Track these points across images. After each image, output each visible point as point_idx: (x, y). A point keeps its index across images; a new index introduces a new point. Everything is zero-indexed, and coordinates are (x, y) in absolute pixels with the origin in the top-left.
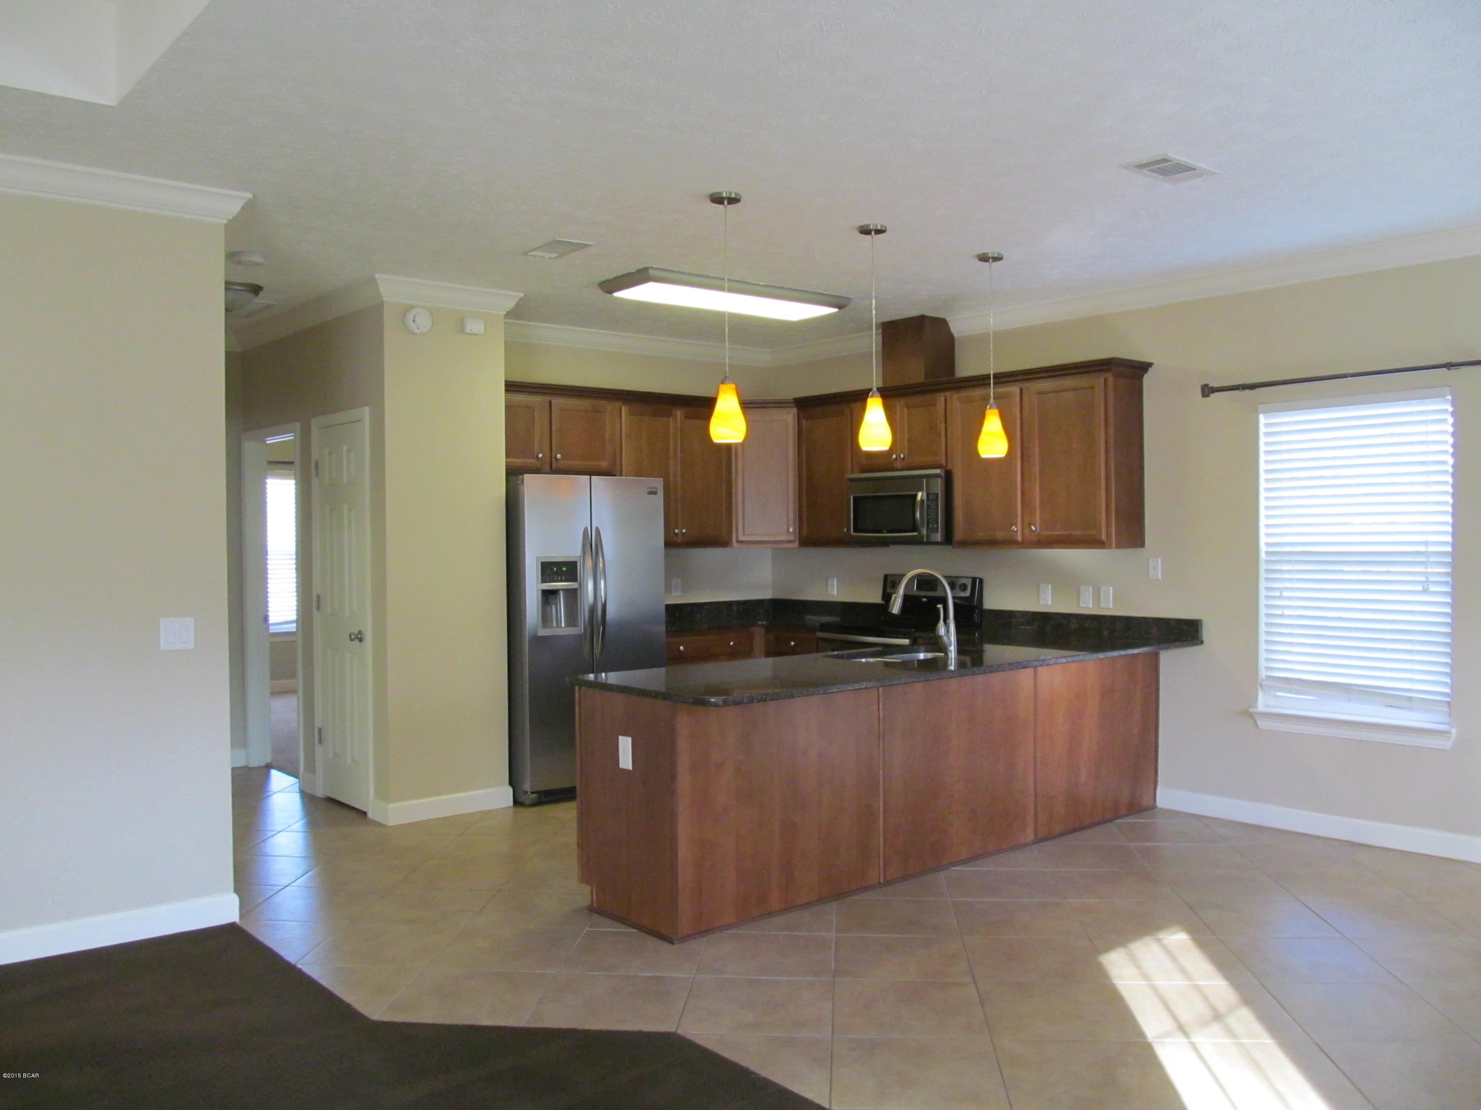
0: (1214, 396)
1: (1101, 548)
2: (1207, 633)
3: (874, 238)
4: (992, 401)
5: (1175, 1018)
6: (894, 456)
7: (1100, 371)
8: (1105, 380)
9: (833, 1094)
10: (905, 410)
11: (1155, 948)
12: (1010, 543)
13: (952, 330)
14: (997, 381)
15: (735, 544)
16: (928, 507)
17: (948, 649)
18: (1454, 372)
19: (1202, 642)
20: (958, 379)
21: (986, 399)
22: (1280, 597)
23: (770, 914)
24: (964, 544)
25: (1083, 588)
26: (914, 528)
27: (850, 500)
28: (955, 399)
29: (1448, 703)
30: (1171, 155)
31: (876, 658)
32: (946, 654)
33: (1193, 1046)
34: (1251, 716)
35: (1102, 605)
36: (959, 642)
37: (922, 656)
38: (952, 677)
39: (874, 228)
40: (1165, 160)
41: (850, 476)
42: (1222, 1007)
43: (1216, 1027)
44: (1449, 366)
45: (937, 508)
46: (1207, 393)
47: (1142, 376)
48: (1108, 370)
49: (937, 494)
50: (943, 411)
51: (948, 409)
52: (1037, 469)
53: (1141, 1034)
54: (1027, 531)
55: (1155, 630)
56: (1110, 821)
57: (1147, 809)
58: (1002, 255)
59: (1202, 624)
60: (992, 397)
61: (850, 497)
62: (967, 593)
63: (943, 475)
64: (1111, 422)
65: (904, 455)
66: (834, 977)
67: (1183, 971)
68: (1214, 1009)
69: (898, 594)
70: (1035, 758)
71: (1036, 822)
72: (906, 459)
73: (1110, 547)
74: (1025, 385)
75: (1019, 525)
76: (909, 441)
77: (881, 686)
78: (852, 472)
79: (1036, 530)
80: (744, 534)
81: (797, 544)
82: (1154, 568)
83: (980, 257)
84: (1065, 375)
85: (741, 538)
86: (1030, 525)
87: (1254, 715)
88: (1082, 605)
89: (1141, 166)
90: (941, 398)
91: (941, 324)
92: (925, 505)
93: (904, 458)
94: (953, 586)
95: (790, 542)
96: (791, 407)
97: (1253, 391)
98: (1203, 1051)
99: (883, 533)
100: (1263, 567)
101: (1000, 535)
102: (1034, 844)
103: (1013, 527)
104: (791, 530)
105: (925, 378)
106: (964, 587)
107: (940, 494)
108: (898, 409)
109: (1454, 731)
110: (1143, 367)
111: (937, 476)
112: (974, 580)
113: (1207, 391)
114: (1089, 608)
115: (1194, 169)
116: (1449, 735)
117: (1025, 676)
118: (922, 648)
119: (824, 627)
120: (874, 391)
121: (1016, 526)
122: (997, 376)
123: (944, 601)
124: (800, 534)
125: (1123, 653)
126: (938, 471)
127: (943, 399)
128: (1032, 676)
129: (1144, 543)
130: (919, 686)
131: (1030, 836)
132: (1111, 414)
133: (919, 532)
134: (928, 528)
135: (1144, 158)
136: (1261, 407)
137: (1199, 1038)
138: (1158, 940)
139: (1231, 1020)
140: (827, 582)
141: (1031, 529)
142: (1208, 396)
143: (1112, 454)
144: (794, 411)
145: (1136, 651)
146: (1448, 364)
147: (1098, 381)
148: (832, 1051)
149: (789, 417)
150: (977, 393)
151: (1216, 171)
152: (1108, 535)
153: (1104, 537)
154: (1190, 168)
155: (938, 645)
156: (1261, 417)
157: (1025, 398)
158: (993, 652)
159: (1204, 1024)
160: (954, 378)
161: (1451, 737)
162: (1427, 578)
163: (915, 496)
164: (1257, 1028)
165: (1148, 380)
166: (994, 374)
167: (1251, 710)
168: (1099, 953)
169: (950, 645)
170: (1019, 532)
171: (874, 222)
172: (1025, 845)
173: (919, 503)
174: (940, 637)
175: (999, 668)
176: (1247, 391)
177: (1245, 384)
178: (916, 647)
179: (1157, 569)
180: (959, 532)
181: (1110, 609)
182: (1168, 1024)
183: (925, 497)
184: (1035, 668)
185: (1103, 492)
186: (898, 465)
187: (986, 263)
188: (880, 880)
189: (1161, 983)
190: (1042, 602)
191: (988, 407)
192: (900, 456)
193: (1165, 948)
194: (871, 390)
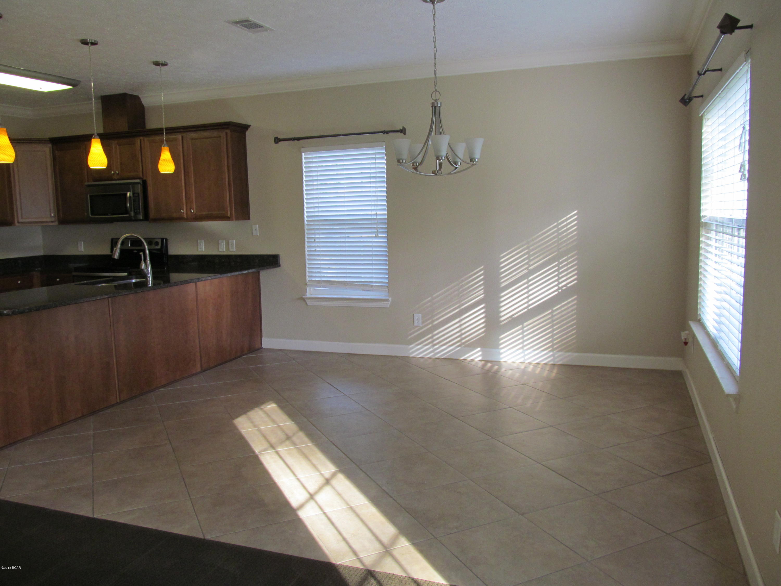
0: (281, 143)
1: (228, 220)
2: (281, 262)
3: (90, 47)
4: (165, 142)
5: (269, 442)
6: (113, 172)
7: (223, 128)
8: (226, 133)
9: (95, 509)
10: (118, 146)
11: (260, 413)
12: (180, 219)
13: (143, 103)
14: (167, 132)
15: (17, 224)
16: (134, 200)
17: (147, 276)
18: (386, 135)
19: (280, 266)
20: (148, 130)
21: (162, 142)
22: (314, 242)
23: (53, 428)
24: (155, 220)
25: (220, 241)
26: (127, 212)
27: (88, 198)
28: (146, 141)
29: (388, 286)
30: (250, 18)
31: (106, 284)
32: (147, 279)
33: (277, 453)
34: (304, 300)
35: (231, 250)
36: (153, 273)
37: (134, 281)
38: (150, 290)
39: (90, 41)
40: (247, 21)
41: (86, 183)
42: (290, 434)
43: (287, 442)
44: (384, 132)
45: (139, 201)
46: (277, 141)
47: (246, 132)
48: (227, 128)
49: (139, 193)
50: (139, 148)
51: (142, 145)
52: (193, 179)
53: (253, 452)
54: (189, 213)
55: (257, 261)
56: (239, 357)
57: (258, 349)
58: (167, 63)
59: (279, 257)
60: (165, 140)
61: (88, 196)
62: (159, 247)
63: (141, 183)
64: (230, 155)
65: (118, 171)
66: (93, 454)
67: (274, 421)
68: (287, 435)
69: (117, 247)
70: (199, 330)
71: (201, 361)
72: (120, 174)
73: (233, 220)
74: (184, 134)
75: (185, 210)
76: (121, 163)
77: (109, 297)
78: (88, 181)
79: (194, 212)
80: (22, 218)
81: (56, 223)
82: (255, 230)
83: (155, 63)
84: (205, 130)
85: (21, 220)
86: (190, 209)
87: (305, 299)
88: (220, 250)
89: (236, 23)
90: (138, 141)
91: (136, 99)
92: (132, 200)
93: (118, 174)
94: (150, 243)
95: (52, 222)
96: (48, 143)
97: (299, 141)
98: (281, 454)
99: (108, 215)
100: (306, 227)
101: (175, 215)
102: (202, 372)
103: (182, 210)
104: (53, 215)
105: (128, 129)
106: (157, 244)
107: (140, 193)
108: (113, 146)
109: (390, 299)
110: (246, 127)
111: (137, 183)
112: (162, 239)
113: (277, 140)
114: (224, 251)
115: (263, 27)
116: (388, 301)
117: (191, 288)
118: (134, 277)
119: (76, 269)
120: (95, 135)
121: (183, 210)
122: (167, 129)
123: (144, 251)
124: (58, 216)
125: (240, 273)
126: (138, 181)
127: (139, 141)
128: (194, 287)
129: (250, 218)
130: (131, 296)
131: (198, 368)
132: (230, 150)
133: (130, 214)
134: (134, 212)
135: (237, 18)
136: (302, 149)
137: (279, 449)
138: (262, 409)
139: (295, 439)
140: (77, 244)
141: (191, 212)
142: (278, 143)
143: (231, 172)
144: (50, 145)
145: (247, 272)
146: (383, 131)
147: (223, 134)
148: (93, 490)
149: (47, 149)
150: (157, 138)
151: (273, 29)
152: (231, 214)
153: (229, 215)
154: (261, 26)
155: (143, 275)
156: (303, 154)
157: (185, 142)
158: (174, 277)
159: (282, 442)
160: (144, 129)
161: (389, 302)
162: (377, 231)
163: (126, 194)
164: (306, 439)
165: (248, 133)
166: (165, 128)
167: (304, 297)
168: (233, 419)
169: (149, 274)
170: (185, 213)
171: (90, 37)
172: (196, 374)
173: (128, 198)
174: (143, 270)
175: (176, 284)
176: (296, 141)
177: (295, 138)
178: (131, 276)
179: (257, 230)
180: (152, 214)
181: (234, 251)
182: (266, 445)
183: (132, 195)
184: (196, 283)
185: (227, 191)
186: (115, 177)
187: (158, 67)
188: (117, 401)
189: (263, 428)
190: (199, 250)
191: (163, 146)
192: (116, 172)
193: (265, 413)
194: (93, 135)
